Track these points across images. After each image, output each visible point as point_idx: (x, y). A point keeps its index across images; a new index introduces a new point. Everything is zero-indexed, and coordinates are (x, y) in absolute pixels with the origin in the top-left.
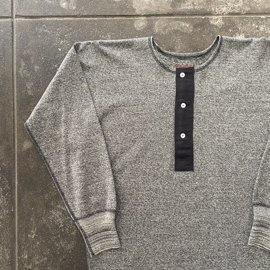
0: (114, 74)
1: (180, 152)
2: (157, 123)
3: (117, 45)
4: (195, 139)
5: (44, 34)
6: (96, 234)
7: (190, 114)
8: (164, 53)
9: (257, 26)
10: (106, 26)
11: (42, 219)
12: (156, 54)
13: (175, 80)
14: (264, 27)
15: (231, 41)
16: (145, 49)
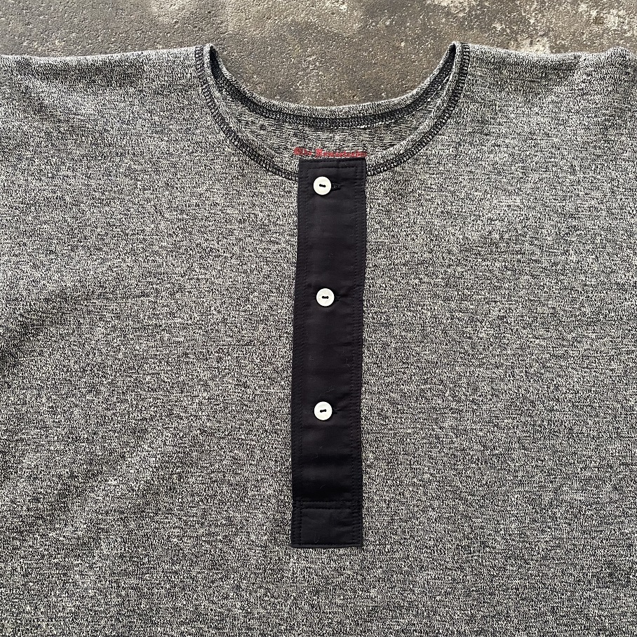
0: (72, 181)
1: (312, 473)
2: (228, 361)
4: (368, 426)
7: (349, 329)
8: (255, 103)
9: (594, 13)
12: (223, 108)
13: (295, 204)
14: (619, 16)
15: (501, 64)
16: (185, 89)
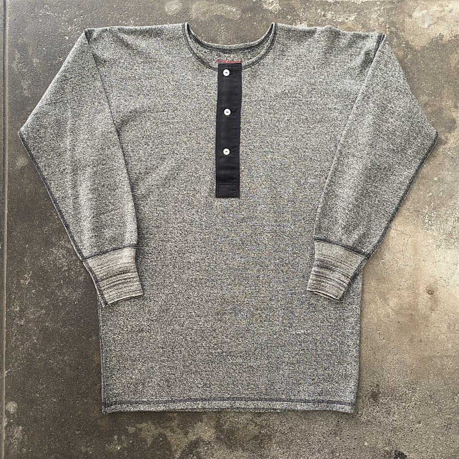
0: (138, 71)
1: (222, 172)
2: (193, 135)
3: (143, 33)
4: (242, 156)
5: (46, 16)
6: (111, 277)
7: (235, 124)
8: (202, 44)
9: (323, 13)
10: (128, 9)
11: (39, 260)
12: (192, 46)
13: (217, 79)
14: (332, 14)
15: (289, 30)
16: (179, 38)
